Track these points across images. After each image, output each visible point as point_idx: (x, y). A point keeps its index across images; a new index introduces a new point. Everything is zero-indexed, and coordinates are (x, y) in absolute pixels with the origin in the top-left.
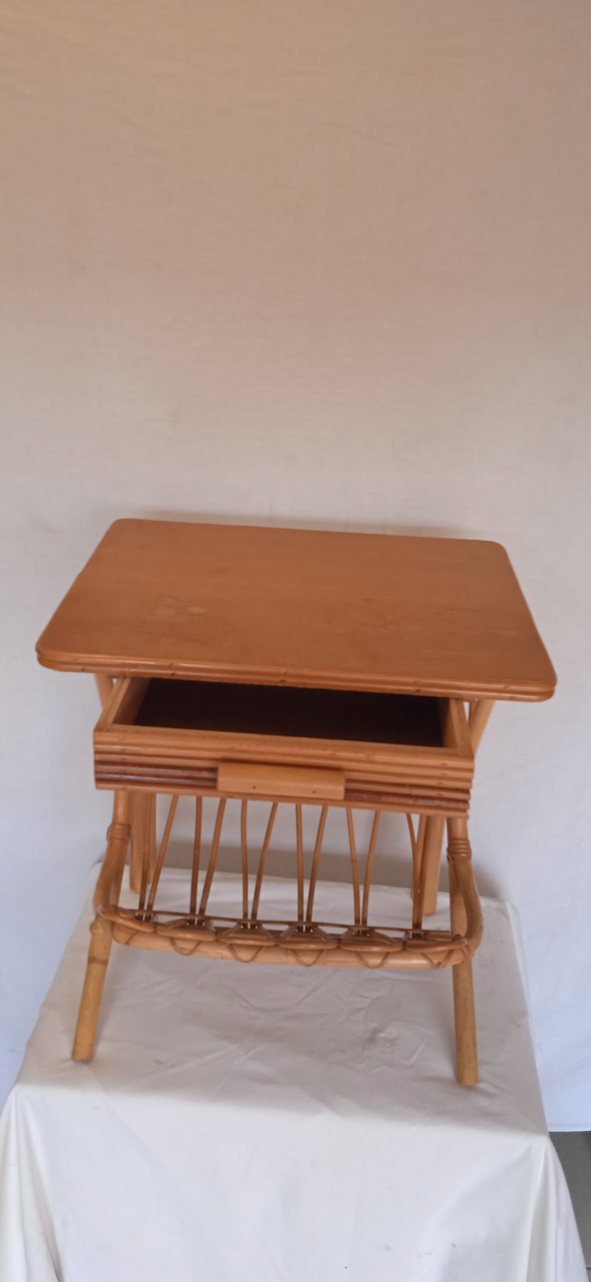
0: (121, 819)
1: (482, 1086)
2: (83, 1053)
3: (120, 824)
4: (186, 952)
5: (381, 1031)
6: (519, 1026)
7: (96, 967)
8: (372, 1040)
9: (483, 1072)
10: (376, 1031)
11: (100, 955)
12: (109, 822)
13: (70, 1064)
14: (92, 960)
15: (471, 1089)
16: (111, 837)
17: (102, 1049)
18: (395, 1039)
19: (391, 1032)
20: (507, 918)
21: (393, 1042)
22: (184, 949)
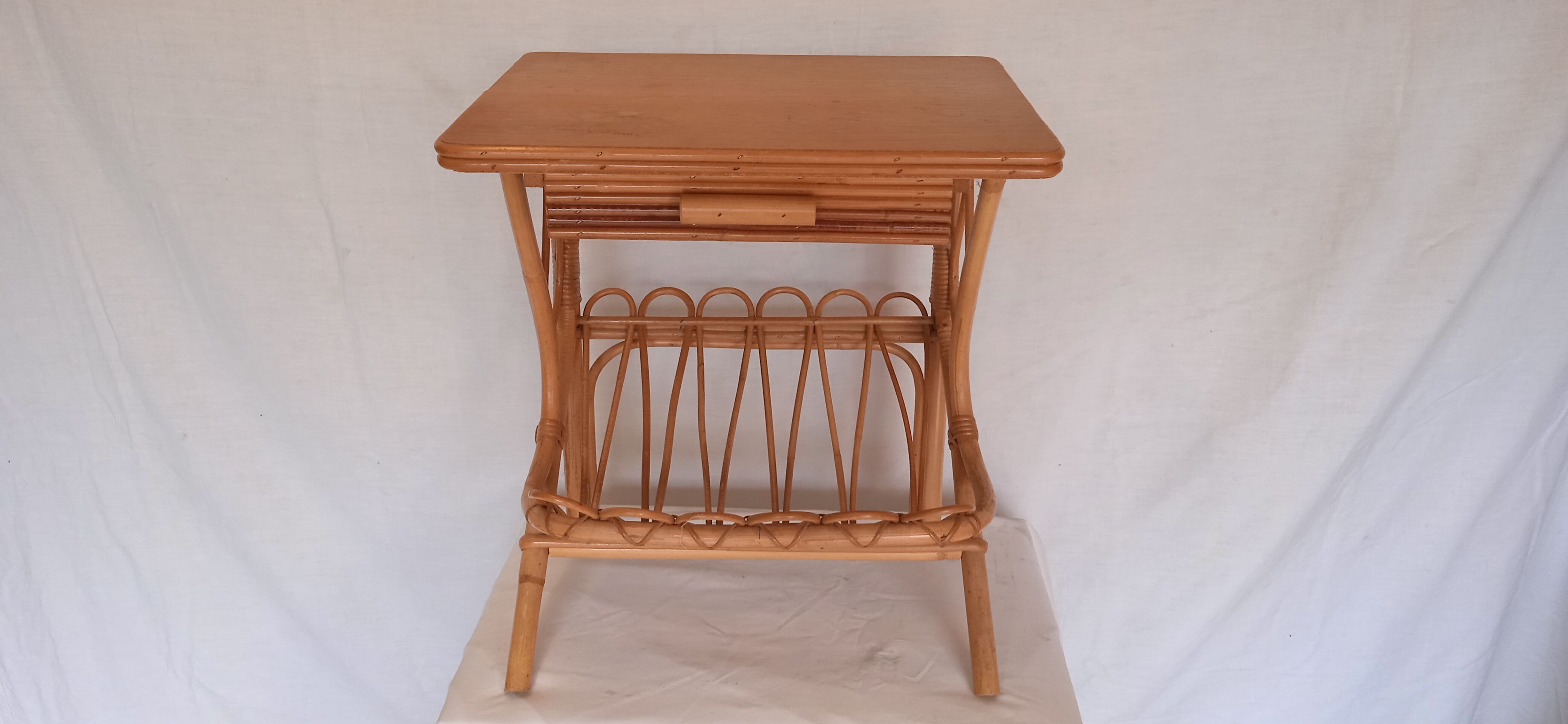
0: (552, 415)
1: (1004, 698)
2: (519, 685)
3: (552, 421)
4: (638, 540)
5: (881, 650)
6: (1048, 640)
7: (530, 587)
8: (870, 658)
9: (1005, 684)
10: (874, 650)
11: (533, 572)
12: (537, 421)
13: (504, 698)
14: (524, 578)
15: (991, 699)
16: (540, 437)
17: (542, 681)
18: (897, 658)
19: (894, 649)
20: (1030, 538)
21: (896, 660)
22: (635, 536)
